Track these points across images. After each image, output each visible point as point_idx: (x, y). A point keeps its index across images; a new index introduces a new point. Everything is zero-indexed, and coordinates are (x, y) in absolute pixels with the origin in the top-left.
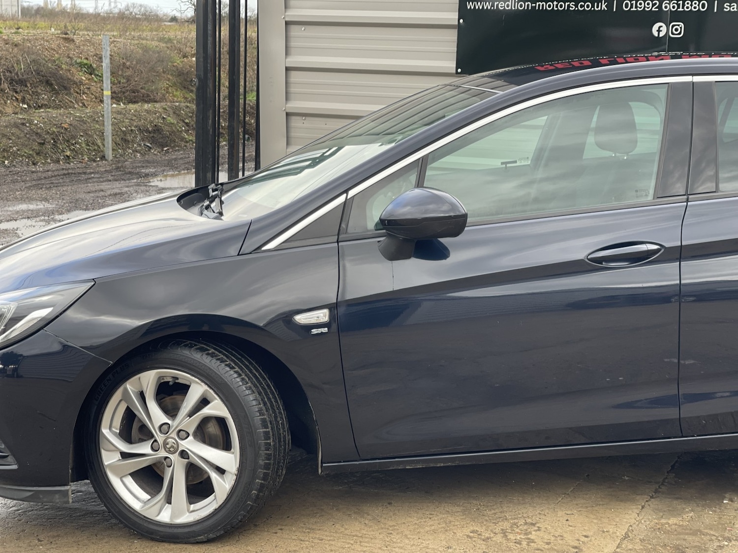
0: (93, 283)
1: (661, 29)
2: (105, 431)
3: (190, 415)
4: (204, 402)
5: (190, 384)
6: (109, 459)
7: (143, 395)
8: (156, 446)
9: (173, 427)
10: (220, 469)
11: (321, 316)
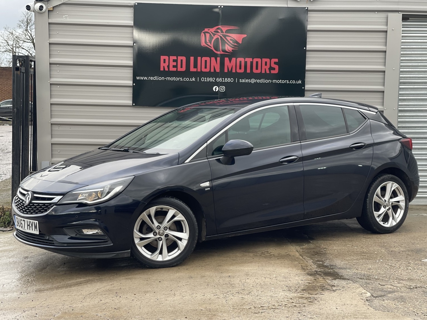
0: (134, 177)
1: (216, 88)
2: (135, 230)
3: (168, 222)
4: (174, 216)
5: (169, 210)
6: (137, 241)
7: (149, 216)
8: (155, 234)
9: (162, 226)
10: (180, 239)
11: (207, 184)
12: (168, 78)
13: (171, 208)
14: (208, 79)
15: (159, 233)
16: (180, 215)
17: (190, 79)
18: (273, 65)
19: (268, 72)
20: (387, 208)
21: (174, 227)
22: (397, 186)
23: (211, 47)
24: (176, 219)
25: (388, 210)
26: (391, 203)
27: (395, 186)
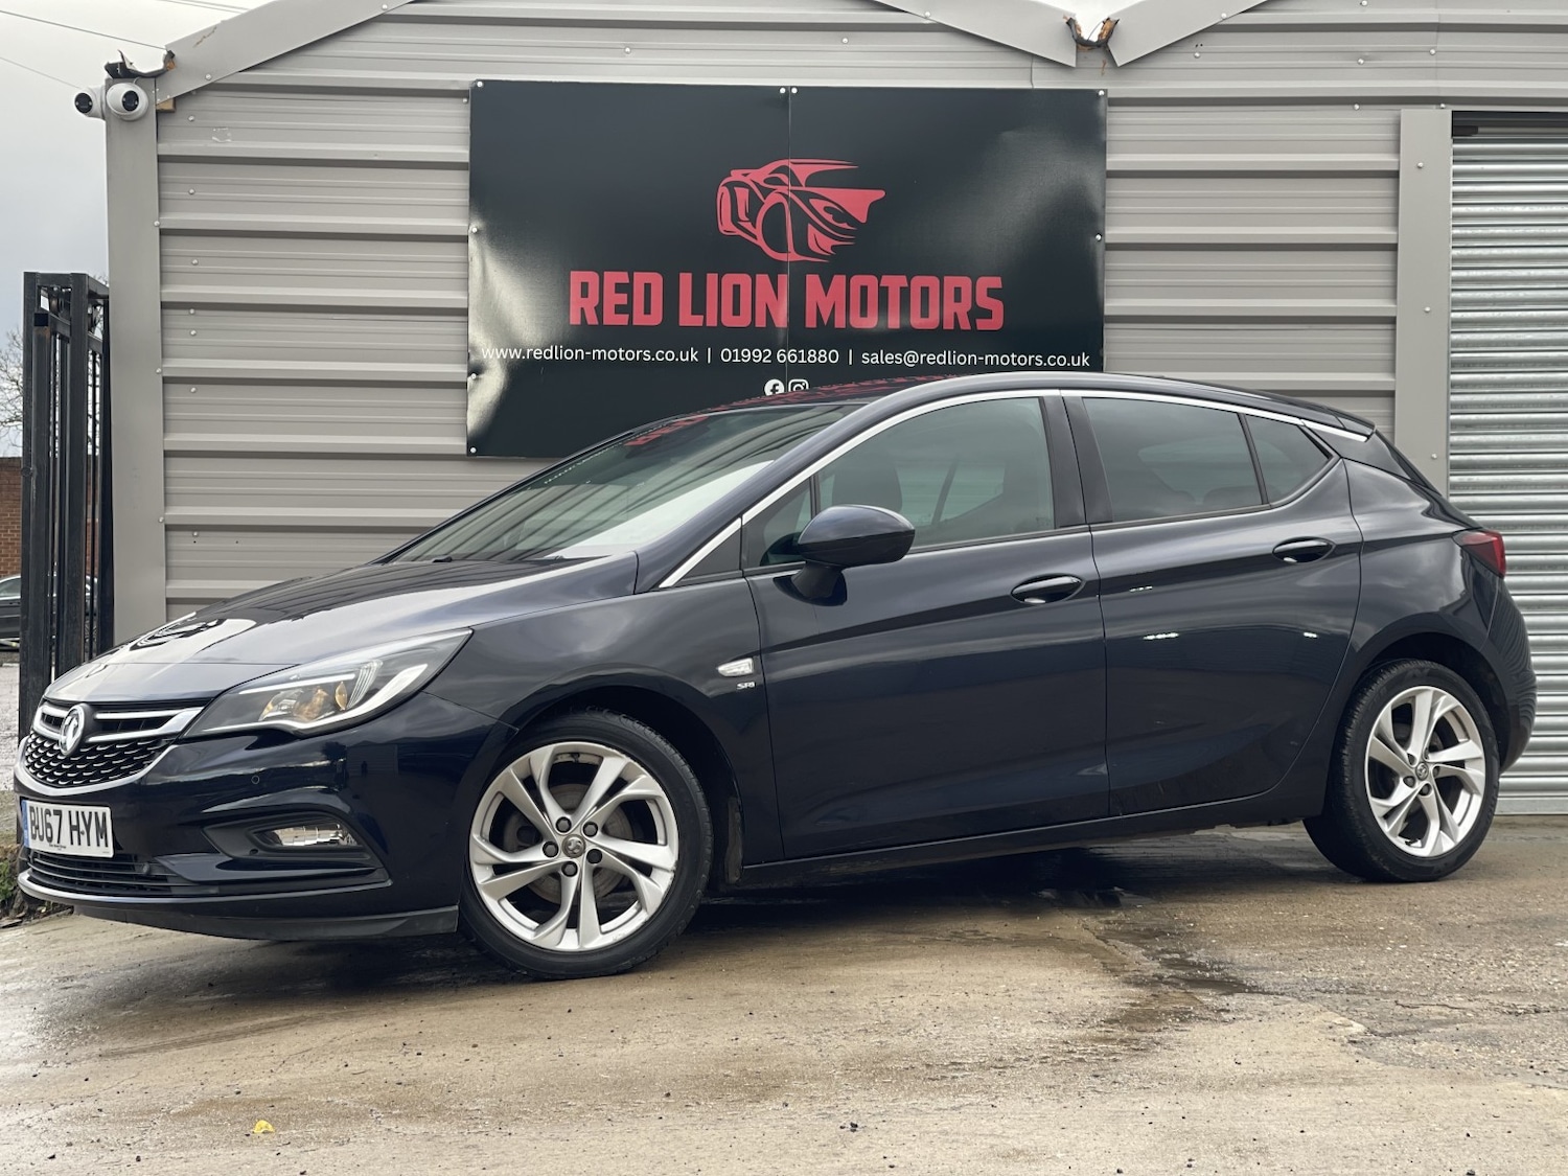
0: (470, 632)
1: (777, 388)
2: (475, 836)
3: (599, 804)
4: (620, 783)
5: (601, 759)
6: (482, 876)
7: (530, 783)
8: (551, 849)
9: (578, 821)
10: (646, 869)
11: (744, 666)
12: (599, 352)
13: (610, 749)
14: (746, 353)
15: (566, 844)
16: (644, 776)
17: (677, 356)
18: (984, 301)
19: (965, 325)
20: (1419, 785)
21: (623, 824)
22: (1454, 703)
23: (755, 237)
24: (628, 791)
25: (1421, 793)
26: (1431, 768)
27: (1447, 703)
